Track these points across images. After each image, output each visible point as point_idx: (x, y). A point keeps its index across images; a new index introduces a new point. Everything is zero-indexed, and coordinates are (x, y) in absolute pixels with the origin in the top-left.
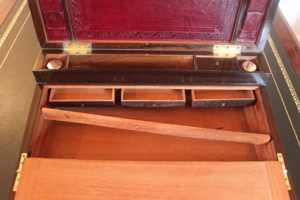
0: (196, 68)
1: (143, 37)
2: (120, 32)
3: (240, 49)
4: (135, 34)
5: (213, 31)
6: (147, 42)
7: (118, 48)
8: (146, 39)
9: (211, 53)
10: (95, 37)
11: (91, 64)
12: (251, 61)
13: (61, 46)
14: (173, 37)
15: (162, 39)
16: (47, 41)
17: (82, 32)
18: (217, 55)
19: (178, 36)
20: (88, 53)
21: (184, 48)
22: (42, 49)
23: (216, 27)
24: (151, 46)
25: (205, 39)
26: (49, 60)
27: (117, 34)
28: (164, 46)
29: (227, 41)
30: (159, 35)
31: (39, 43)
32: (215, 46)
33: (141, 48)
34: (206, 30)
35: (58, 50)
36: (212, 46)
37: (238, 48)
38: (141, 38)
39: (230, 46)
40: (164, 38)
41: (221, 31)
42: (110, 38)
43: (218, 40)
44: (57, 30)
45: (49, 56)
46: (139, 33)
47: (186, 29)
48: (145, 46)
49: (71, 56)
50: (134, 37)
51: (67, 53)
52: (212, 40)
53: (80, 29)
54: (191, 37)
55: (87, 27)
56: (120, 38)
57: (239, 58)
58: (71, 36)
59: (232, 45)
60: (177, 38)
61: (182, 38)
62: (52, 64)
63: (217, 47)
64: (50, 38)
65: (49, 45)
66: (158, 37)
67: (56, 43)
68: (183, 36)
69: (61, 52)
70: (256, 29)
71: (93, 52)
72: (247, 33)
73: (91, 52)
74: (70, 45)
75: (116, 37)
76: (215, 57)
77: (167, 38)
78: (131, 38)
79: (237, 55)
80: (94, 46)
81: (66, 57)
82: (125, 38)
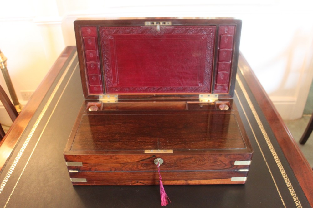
0: (187, 109)
1: (152, 91)
2: (136, 88)
3: (218, 96)
4: (147, 88)
5: (198, 85)
6: (154, 94)
7: (135, 98)
8: (154, 92)
9: (198, 100)
10: (121, 91)
11: (117, 108)
12: (226, 104)
13: (98, 97)
14: (172, 90)
15: (164, 92)
16: (89, 94)
17: (112, 88)
18: (201, 101)
19: (175, 89)
20: (115, 101)
21: (179, 97)
22: (85, 99)
23: (199, 82)
24: (157, 96)
25: (193, 90)
26: (89, 107)
27: (134, 89)
28: (165, 96)
29: (208, 91)
30: (162, 89)
31: (83, 95)
32: (200, 95)
33: (151, 97)
34: (193, 85)
35: (96, 99)
36: (198, 95)
37: (216, 96)
38: (150, 92)
39: (211, 95)
40: (166, 91)
41: (203, 85)
42: (130, 92)
43: (202, 91)
44: (96, 86)
45: (89, 104)
46: (149, 87)
47: (180, 85)
48: (153, 96)
49: (104, 104)
50: (146, 91)
51: (102, 102)
52: (198, 91)
53: (111, 86)
54: (184, 90)
55: (116, 85)
56: (137, 92)
57: (218, 102)
58: (105, 91)
59: (211, 94)
60: (174, 91)
61: (178, 91)
62: (91, 109)
63: (202, 96)
64: (91, 92)
65: (90, 97)
66: (162, 91)
67: (95, 96)
68: (178, 89)
69: (98, 101)
70: (227, 83)
71: (119, 101)
72: (221, 85)
73: (117, 101)
74: (103, 96)
75: (134, 91)
76: (200, 102)
77: (167, 91)
78: (144, 91)
79: (216, 101)
80: (119, 97)
81: (101, 104)
82: (140, 92)
